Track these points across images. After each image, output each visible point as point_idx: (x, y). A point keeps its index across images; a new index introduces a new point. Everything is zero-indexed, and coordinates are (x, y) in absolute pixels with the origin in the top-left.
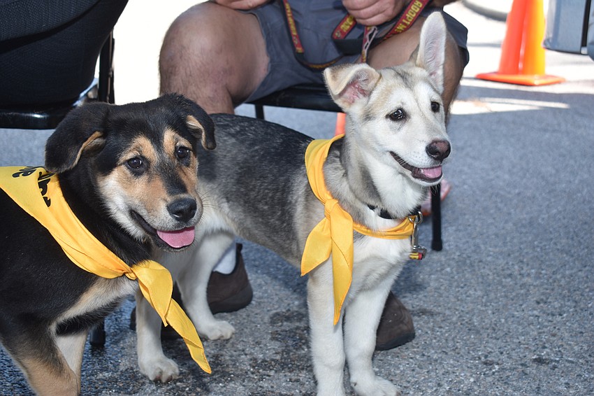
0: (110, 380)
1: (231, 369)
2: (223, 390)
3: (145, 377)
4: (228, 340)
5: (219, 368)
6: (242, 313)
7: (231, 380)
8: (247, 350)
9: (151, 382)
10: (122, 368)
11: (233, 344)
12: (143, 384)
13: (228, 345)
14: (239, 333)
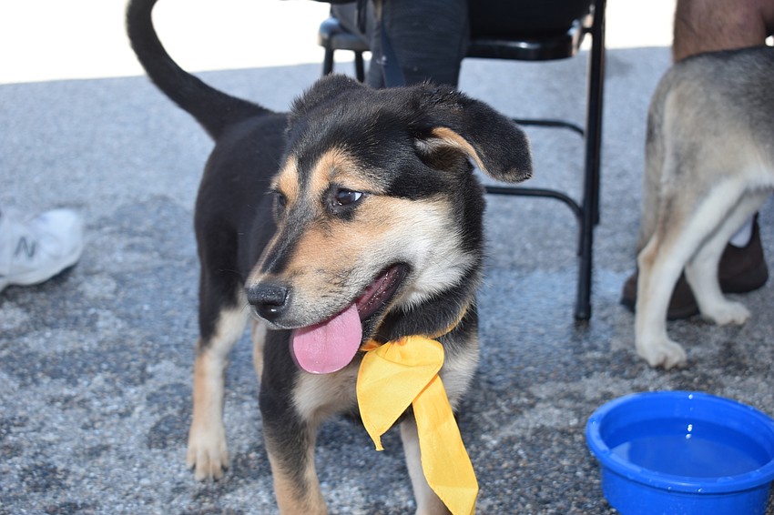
0: (601, 361)
1: (748, 361)
2: (741, 385)
3: (643, 361)
4: (740, 327)
5: (733, 359)
6: (756, 296)
7: (750, 374)
8: (767, 340)
9: (651, 368)
10: (614, 348)
11: (748, 333)
12: (642, 369)
13: (742, 332)
14: (755, 319)
